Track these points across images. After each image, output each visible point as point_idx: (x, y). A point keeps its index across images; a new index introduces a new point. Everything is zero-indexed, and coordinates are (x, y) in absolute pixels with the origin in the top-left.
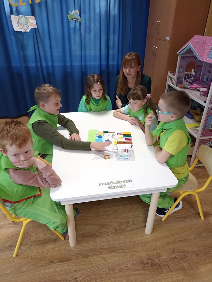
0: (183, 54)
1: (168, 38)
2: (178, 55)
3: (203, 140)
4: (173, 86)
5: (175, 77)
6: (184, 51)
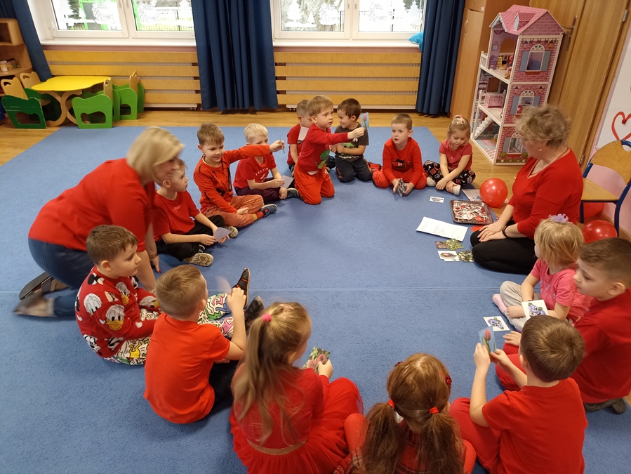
1: (483, 9)
2: (490, 29)
3: (509, 127)
4: (485, 69)
5: (487, 57)
6: (495, 23)
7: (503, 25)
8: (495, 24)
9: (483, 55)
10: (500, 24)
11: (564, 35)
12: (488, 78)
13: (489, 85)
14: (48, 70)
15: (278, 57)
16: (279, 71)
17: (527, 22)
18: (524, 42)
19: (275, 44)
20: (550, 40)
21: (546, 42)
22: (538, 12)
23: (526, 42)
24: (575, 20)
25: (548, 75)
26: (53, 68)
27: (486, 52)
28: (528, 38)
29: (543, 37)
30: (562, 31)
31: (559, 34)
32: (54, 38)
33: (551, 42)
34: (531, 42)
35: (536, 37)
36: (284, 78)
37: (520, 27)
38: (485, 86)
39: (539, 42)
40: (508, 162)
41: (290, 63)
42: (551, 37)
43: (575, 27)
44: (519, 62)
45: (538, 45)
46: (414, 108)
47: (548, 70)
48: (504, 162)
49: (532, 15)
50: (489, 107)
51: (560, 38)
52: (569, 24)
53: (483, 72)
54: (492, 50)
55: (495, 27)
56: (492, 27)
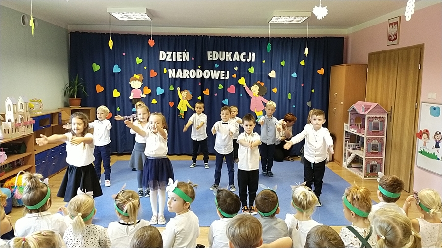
1: (342, 103)
2: (348, 112)
3: (369, 159)
4: (348, 131)
5: (348, 125)
7: (356, 110)
8: (351, 109)
9: (345, 124)
10: (354, 110)
11: (388, 114)
12: (349, 135)
17: (369, 109)
18: (369, 118)
22: (374, 105)
24: (392, 108)
25: (383, 133)
27: (347, 122)
28: (371, 116)
29: (378, 116)
31: (385, 114)
33: (382, 118)
34: (372, 118)
35: (374, 116)
37: (366, 111)
38: (349, 140)
39: (376, 117)
40: (371, 177)
42: (381, 116)
43: (393, 111)
44: (368, 127)
45: (376, 119)
47: (383, 131)
48: (369, 177)
49: (370, 106)
50: (353, 150)
51: (386, 116)
52: (390, 110)
53: (346, 132)
54: (350, 122)
55: (351, 111)
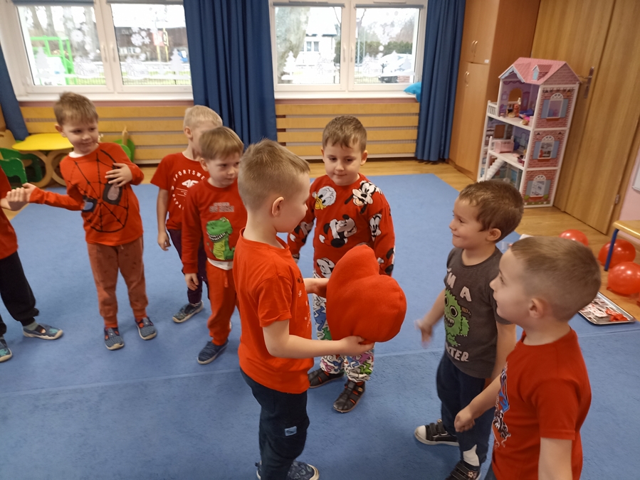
0: (506, 78)
1: (487, 61)
2: (499, 79)
3: (532, 171)
4: (495, 116)
5: (497, 107)
6: (506, 73)
7: (520, 76)
8: (507, 75)
9: (490, 104)
10: (513, 75)
11: (580, 84)
12: (494, 125)
13: (496, 131)
14: (25, 127)
15: (280, 110)
16: (281, 123)
17: (547, 73)
18: (545, 92)
19: (277, 96)
20: (568, 89)
21: (564, 91)
22: (556, 65)
23: (547, 91)
24: (592, 71)
25: (566, 121)
26: (30, 126)
27: (494, 100)
28: (549, 87)
29: (562, 87)
30: (578, 80)
31: (575, 83)
32: (28, 94)
33: (569, 91)
34: (551, 91)
35: (555, 87)
36: (284, 130)
37: (540, 78)
38: (492, 133)
39: (558, 91)
40: (532, 204)
41: (290, 115)
42: (568, 87)
43: (593, 78)
44: (541, 110)
45: (558, 94)
46: (413, 155)
47: (565, 118)
49: (550, 67)
50: (501, 152)
51: (576, 87)
52: (586, 74)
53: (491, 119)
54: (502, 99)
56: (503, 77)
